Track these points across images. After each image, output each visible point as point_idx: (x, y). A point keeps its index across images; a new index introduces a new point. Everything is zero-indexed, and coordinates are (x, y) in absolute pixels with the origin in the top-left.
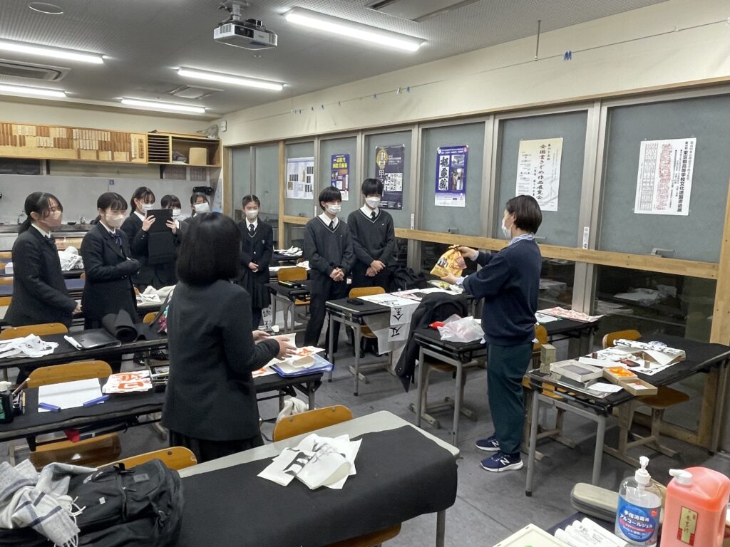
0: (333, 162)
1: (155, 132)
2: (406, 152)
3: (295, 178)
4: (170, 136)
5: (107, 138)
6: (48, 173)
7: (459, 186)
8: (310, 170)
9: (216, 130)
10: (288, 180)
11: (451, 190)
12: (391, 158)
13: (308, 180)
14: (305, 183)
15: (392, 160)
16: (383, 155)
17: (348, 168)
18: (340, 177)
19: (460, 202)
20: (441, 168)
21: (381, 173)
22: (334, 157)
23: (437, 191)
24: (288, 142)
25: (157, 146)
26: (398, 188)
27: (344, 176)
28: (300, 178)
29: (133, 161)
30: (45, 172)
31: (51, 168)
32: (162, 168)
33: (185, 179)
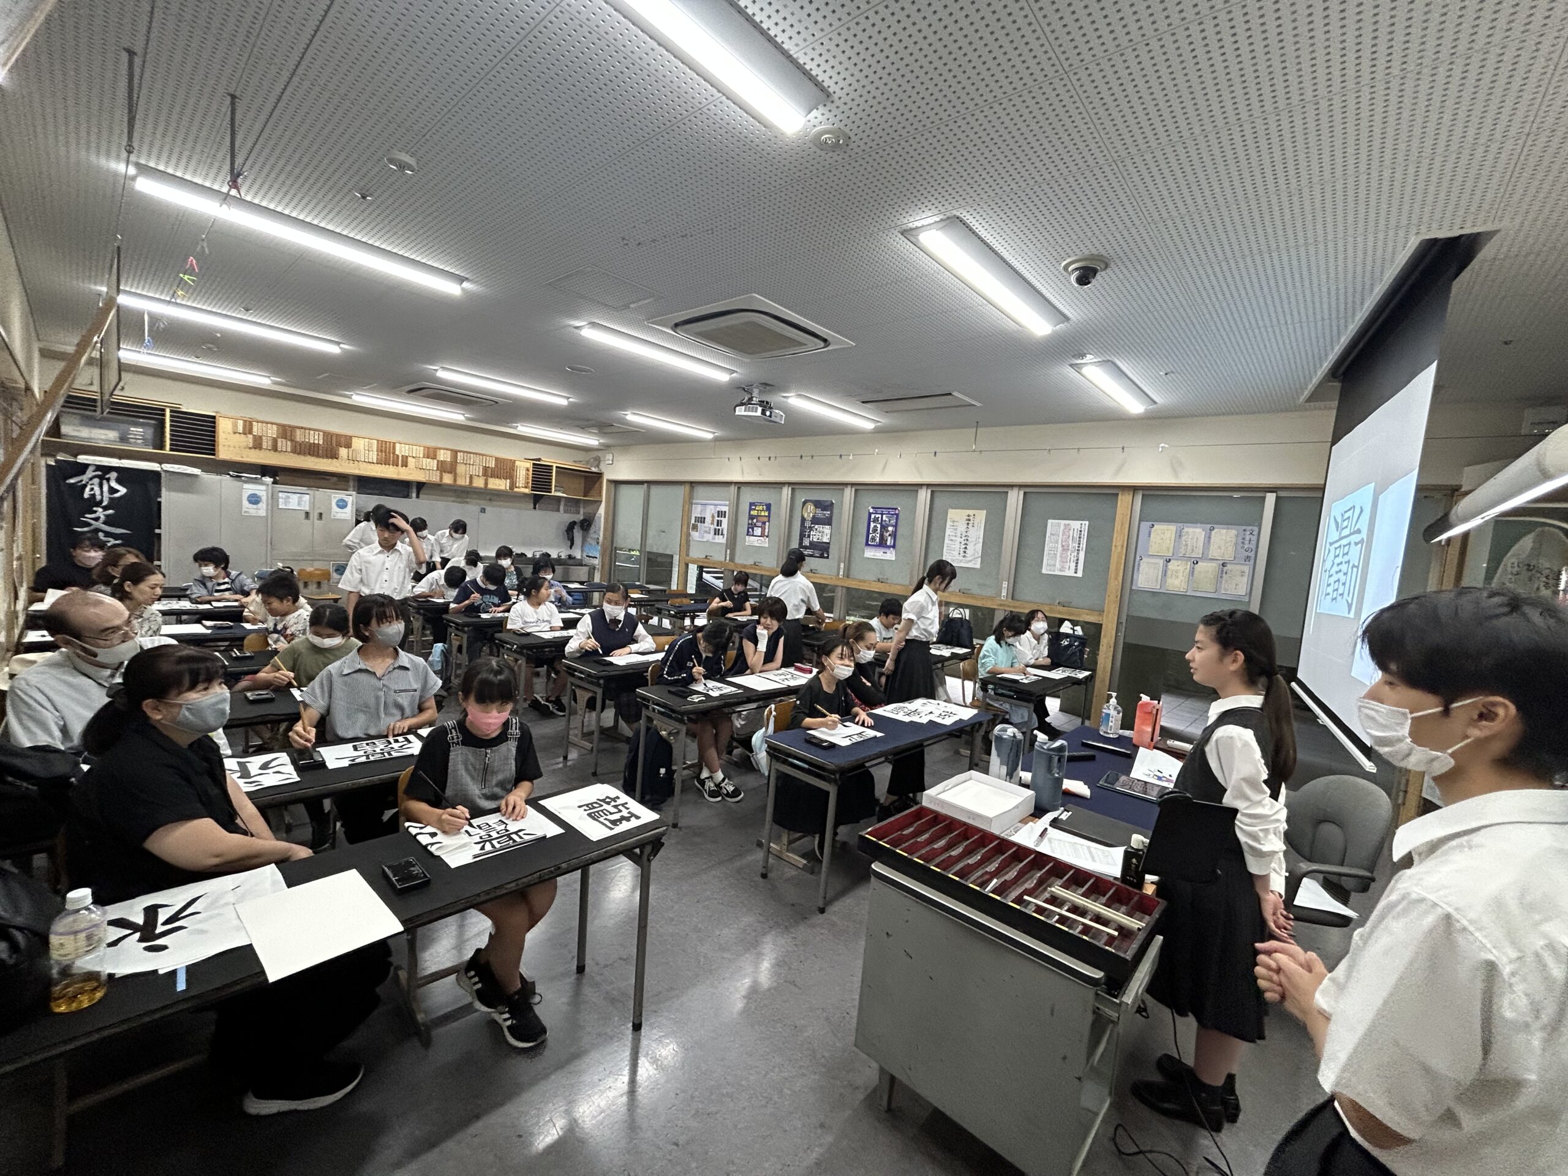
0: (750, 509)
1: (539, 460)
2: (835, 506)
3: (702, 520)
4: (555, 466)
5: (492, 463)
6: (418, 496)
7: (889, 542)
8: (721, 514)
9: (598, 461)
10: (693, 521)
11: (882, 544)
12: (819, 511)
13: (719, 523)
14: (715, 526)
15: (820, 513)
16: (810, 507)
17: (769, 516)
18: (759, 524)
19: (891, 555)
20: (872, 525)
21: (807, 524)
22: (751, 504)
23: (867, 544)
24: (693, 484)
25: (541, 474)
26: (826, 539)
27: (764, 523)
28: (708, 520)
29: (516, 490)
30: (414, 495)
31: (421, 491)
32: (543, 499)
33: (558, 510)
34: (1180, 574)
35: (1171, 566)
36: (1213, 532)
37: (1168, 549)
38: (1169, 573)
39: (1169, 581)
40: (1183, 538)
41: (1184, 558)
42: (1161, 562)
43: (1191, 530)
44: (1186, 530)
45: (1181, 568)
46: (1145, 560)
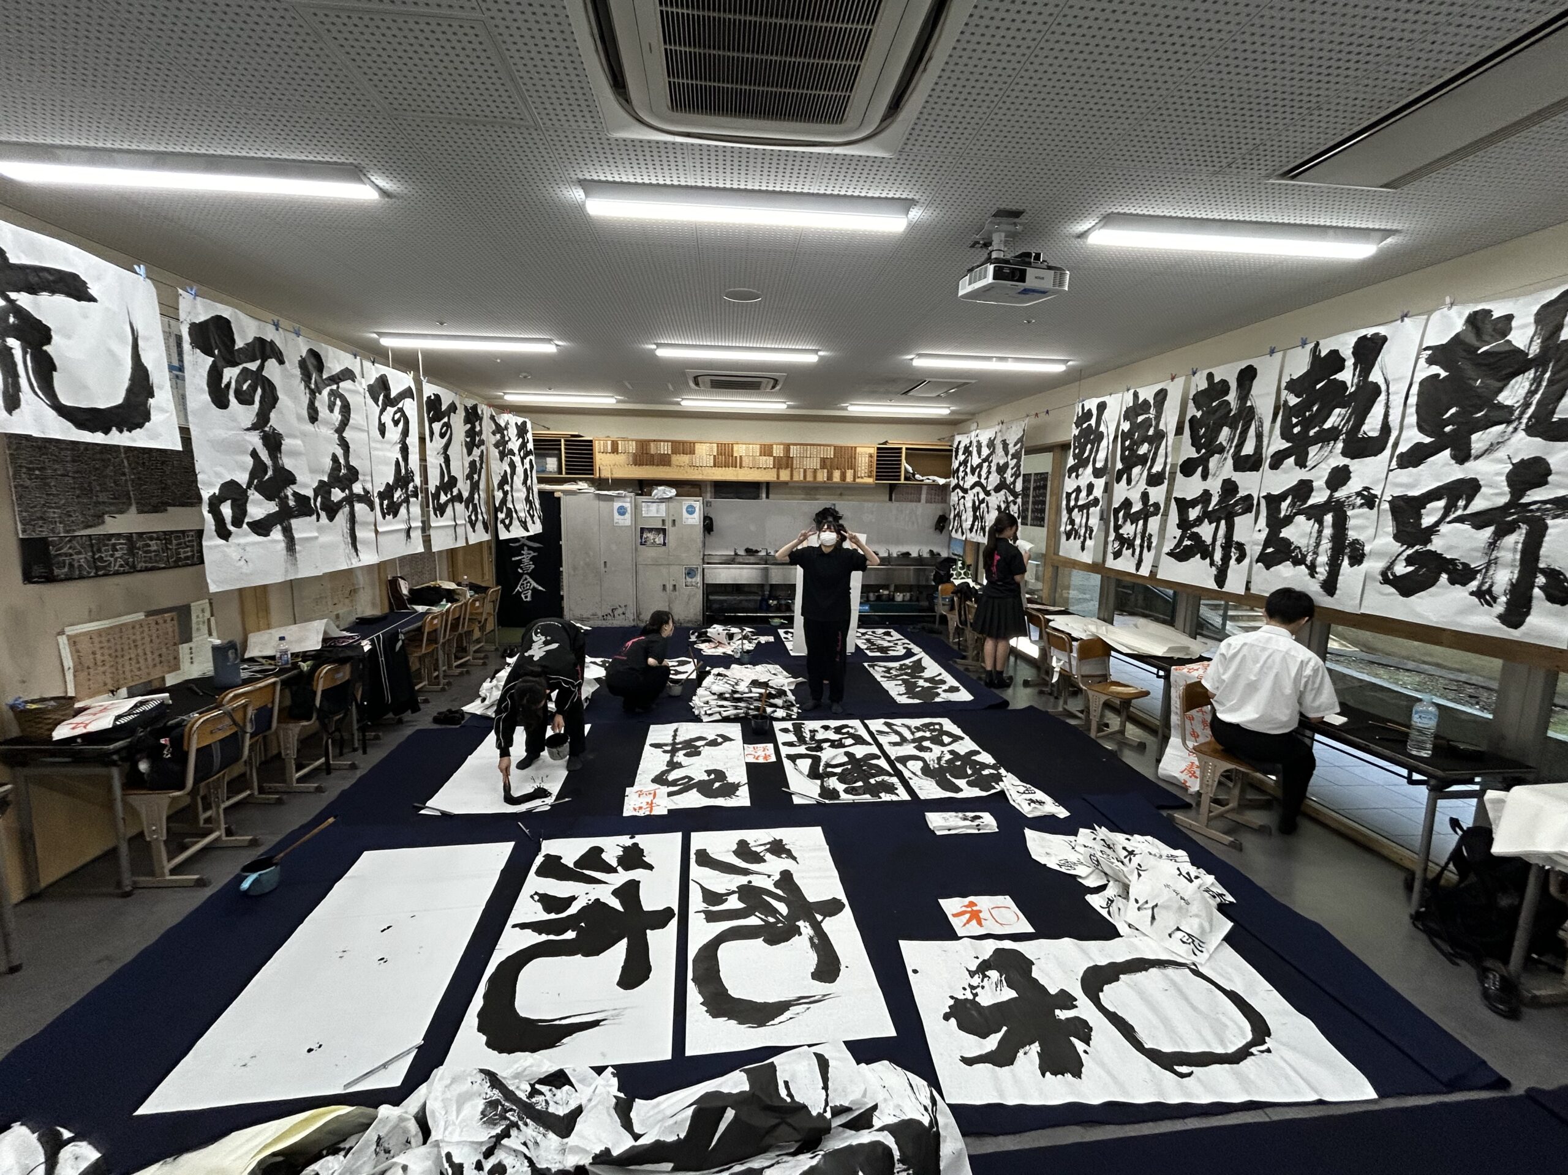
1: (883, 443)
4: (904, 447)
5: (831, 454)
6: (767, 497)
29: (858, 480)
30: (764, 496)
31: (771, 491)
32: (892, 488)
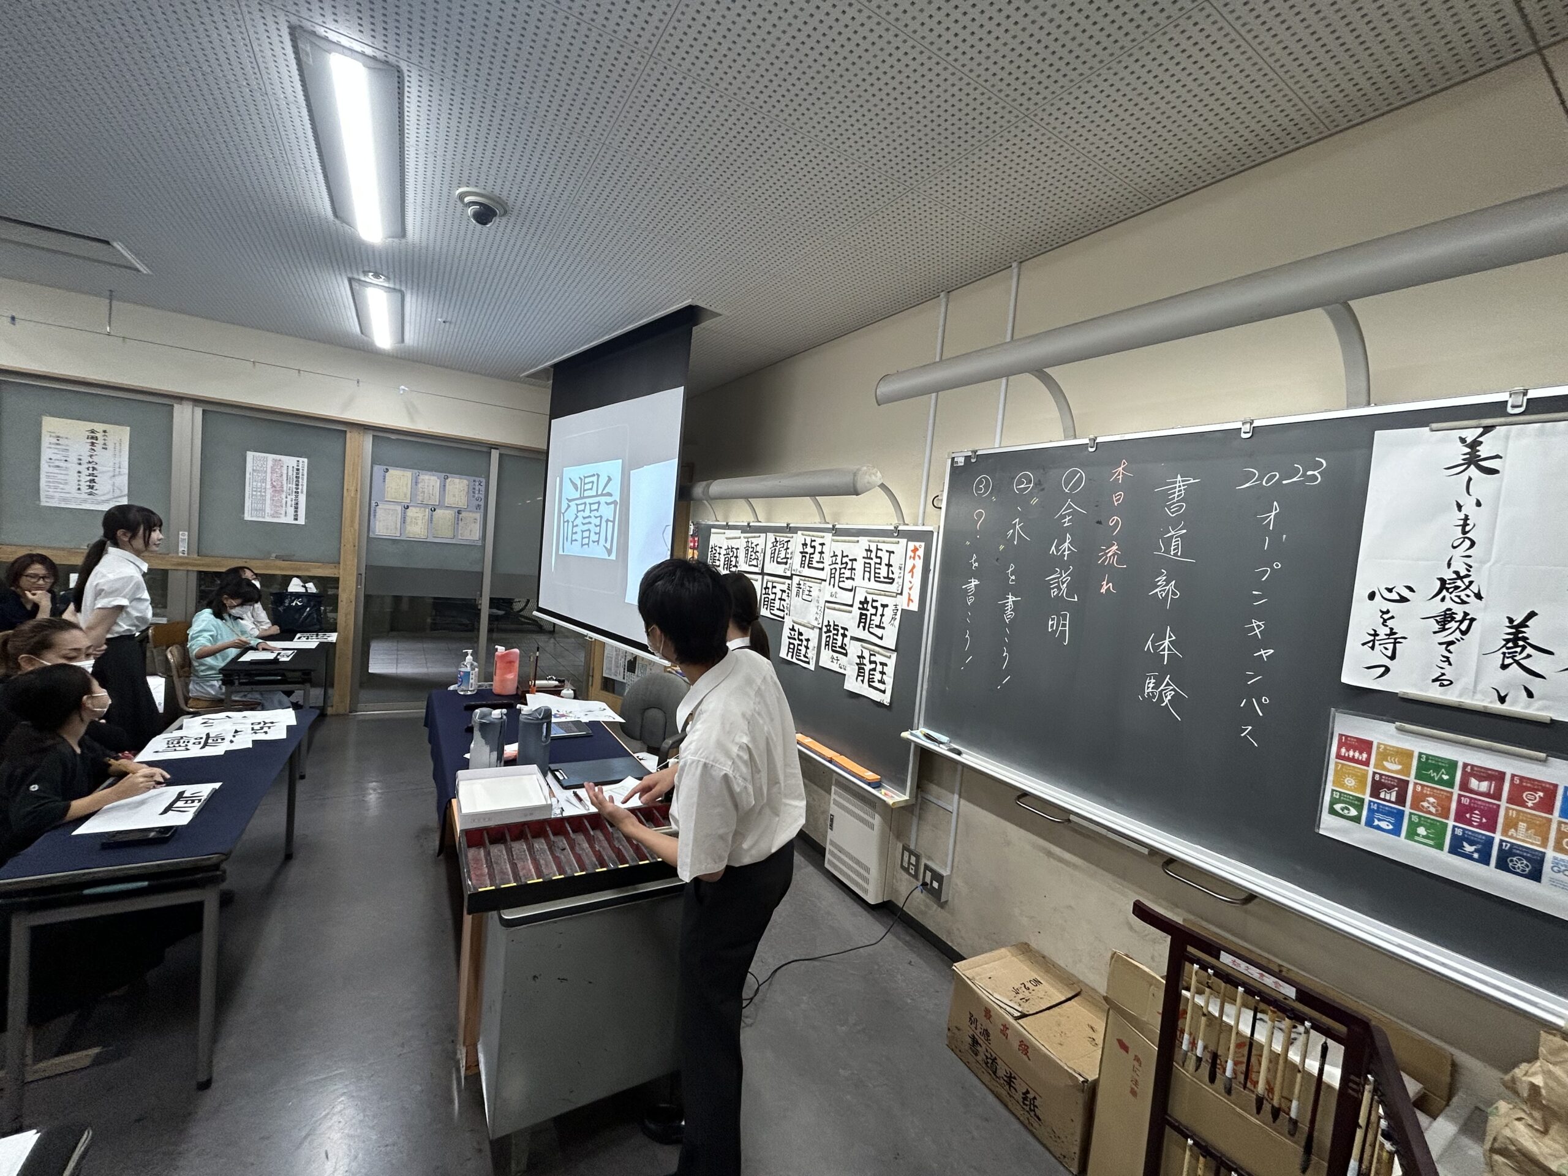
34: (420, 522)
35: (411, 512)
36: (448, 481)
37: (405, 495)
38: (408, 520)
39: (408, 528)
40: (420, 485)
41: (423, 505)
42: (399, 508)
43: (427, 477)
44: (421, 477)
45: (420, 515)
46: (380, 506)
